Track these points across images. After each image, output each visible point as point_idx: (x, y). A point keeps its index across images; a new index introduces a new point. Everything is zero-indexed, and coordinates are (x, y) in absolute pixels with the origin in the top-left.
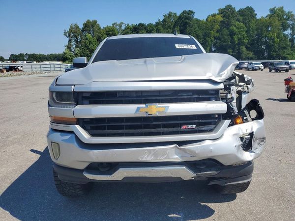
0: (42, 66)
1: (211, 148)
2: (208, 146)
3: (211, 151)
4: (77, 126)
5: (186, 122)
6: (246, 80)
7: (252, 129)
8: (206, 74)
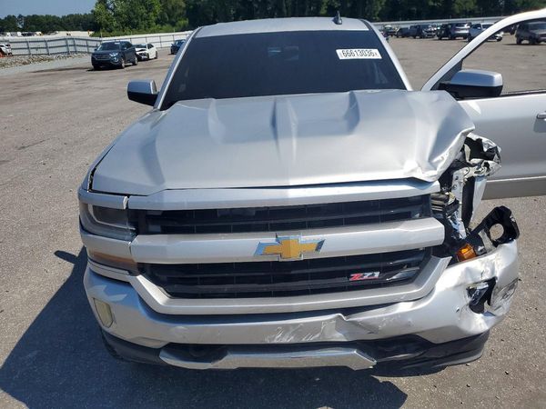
0: (50, 44)
1: (410, 320)
2: (404, 315)
3: (408, 325)
4: (141, 278)
5: (359, 267)
6: (485, 150)
7: (493, 271)
8: (403, 164)
